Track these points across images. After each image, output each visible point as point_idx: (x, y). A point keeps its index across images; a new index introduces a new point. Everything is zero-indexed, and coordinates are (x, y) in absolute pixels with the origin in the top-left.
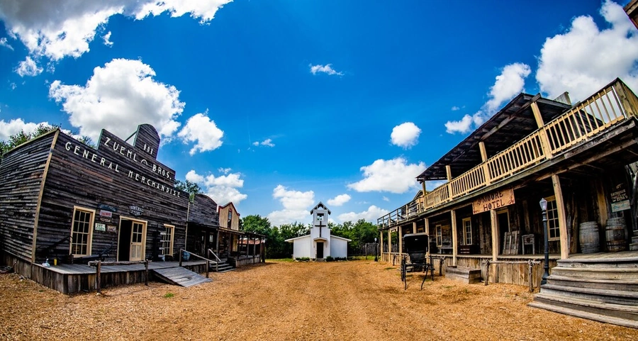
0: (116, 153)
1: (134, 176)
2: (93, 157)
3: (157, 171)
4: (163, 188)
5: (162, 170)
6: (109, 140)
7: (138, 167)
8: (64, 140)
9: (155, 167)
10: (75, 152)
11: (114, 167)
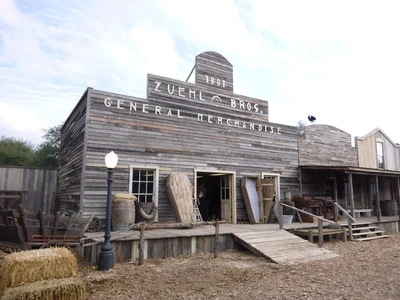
0: (174, 97)
1: (205, 118)
2: (144, 108)
3: (238, 107)
4: (252, 125)
5: (246, 103)
6: (159, 84)
7: (208, 107)
8: (102, 97)
9: (233, 103)
10: (118, 107)
11: (175, 113)
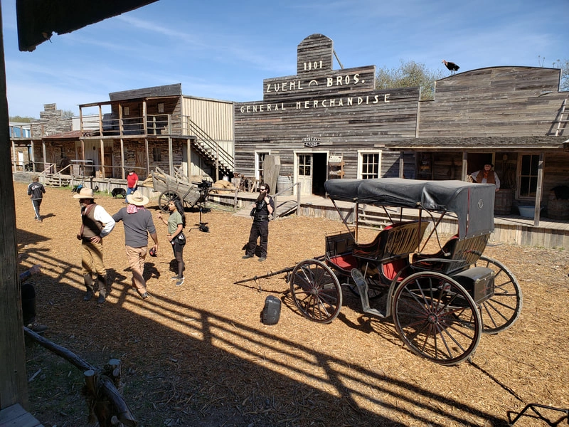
0: (279, 93)
1: (303, 105)
2: (261, 108)
3: (335, 84)
4: (350, 101)
5: (344, 77)
6: (269, 85)
7: (305, 93)
9: (330, 81)
10: (248, 112)
11: (280, 107)
